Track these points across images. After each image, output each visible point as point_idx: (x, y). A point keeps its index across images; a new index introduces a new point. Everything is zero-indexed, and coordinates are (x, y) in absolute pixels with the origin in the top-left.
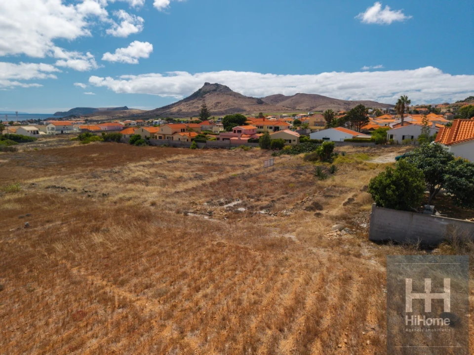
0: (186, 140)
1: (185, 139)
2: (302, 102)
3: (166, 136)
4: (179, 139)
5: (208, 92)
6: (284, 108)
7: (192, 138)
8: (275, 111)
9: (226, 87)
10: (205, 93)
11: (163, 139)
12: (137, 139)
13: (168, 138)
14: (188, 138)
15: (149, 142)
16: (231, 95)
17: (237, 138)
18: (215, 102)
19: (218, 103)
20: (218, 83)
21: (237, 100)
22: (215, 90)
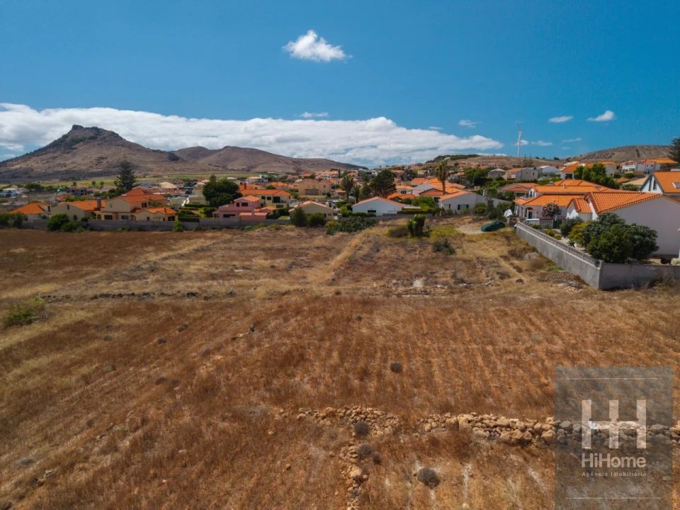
0: (162, 220)
1: (160, 218)
2: (235, 159)
3: (120, 215)
4: (148, 218)
5: (81, 140)
6: (211, 167)
7: (169, 216)
8: (199, 171)
9: (113, 133)
10: (77, 141)
11: (114, 219)
12: (62, 222)
13: (123, 217)
14: (164, 216)
15: (88, 225)
16: (123, 146)
17: (250, 214)
18: (95, 156)
19: (102, 158)
20: (99, 127)
21: (135, 155)
22: (93, 138)
